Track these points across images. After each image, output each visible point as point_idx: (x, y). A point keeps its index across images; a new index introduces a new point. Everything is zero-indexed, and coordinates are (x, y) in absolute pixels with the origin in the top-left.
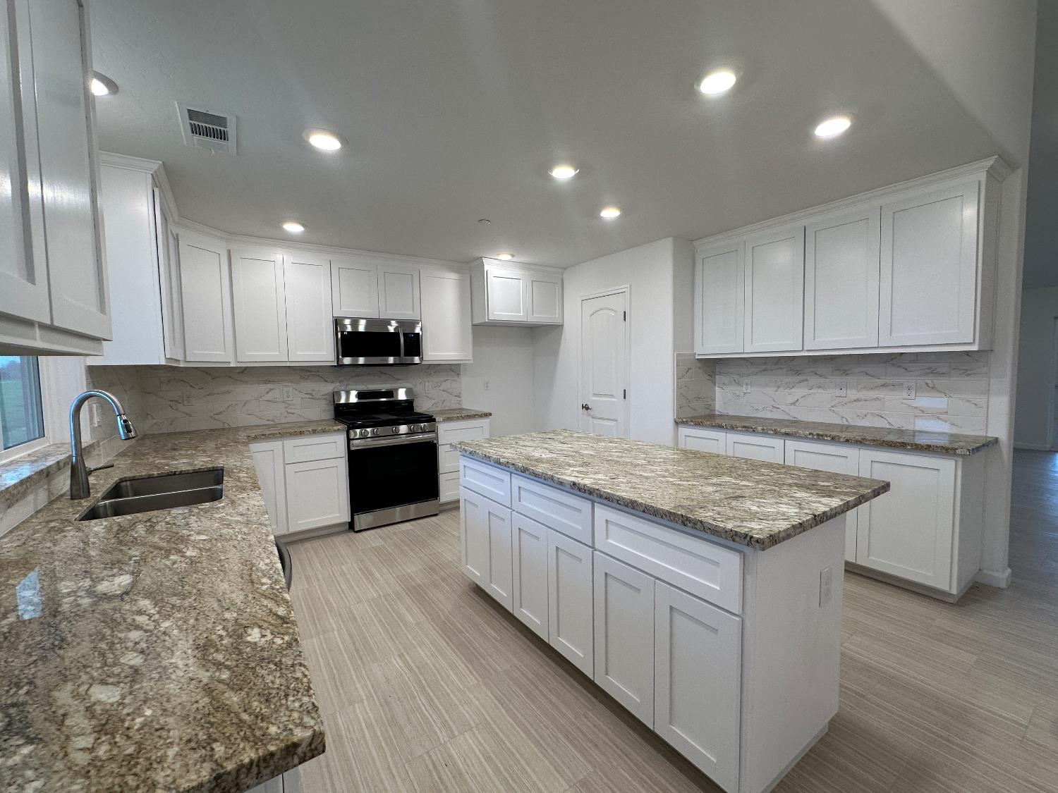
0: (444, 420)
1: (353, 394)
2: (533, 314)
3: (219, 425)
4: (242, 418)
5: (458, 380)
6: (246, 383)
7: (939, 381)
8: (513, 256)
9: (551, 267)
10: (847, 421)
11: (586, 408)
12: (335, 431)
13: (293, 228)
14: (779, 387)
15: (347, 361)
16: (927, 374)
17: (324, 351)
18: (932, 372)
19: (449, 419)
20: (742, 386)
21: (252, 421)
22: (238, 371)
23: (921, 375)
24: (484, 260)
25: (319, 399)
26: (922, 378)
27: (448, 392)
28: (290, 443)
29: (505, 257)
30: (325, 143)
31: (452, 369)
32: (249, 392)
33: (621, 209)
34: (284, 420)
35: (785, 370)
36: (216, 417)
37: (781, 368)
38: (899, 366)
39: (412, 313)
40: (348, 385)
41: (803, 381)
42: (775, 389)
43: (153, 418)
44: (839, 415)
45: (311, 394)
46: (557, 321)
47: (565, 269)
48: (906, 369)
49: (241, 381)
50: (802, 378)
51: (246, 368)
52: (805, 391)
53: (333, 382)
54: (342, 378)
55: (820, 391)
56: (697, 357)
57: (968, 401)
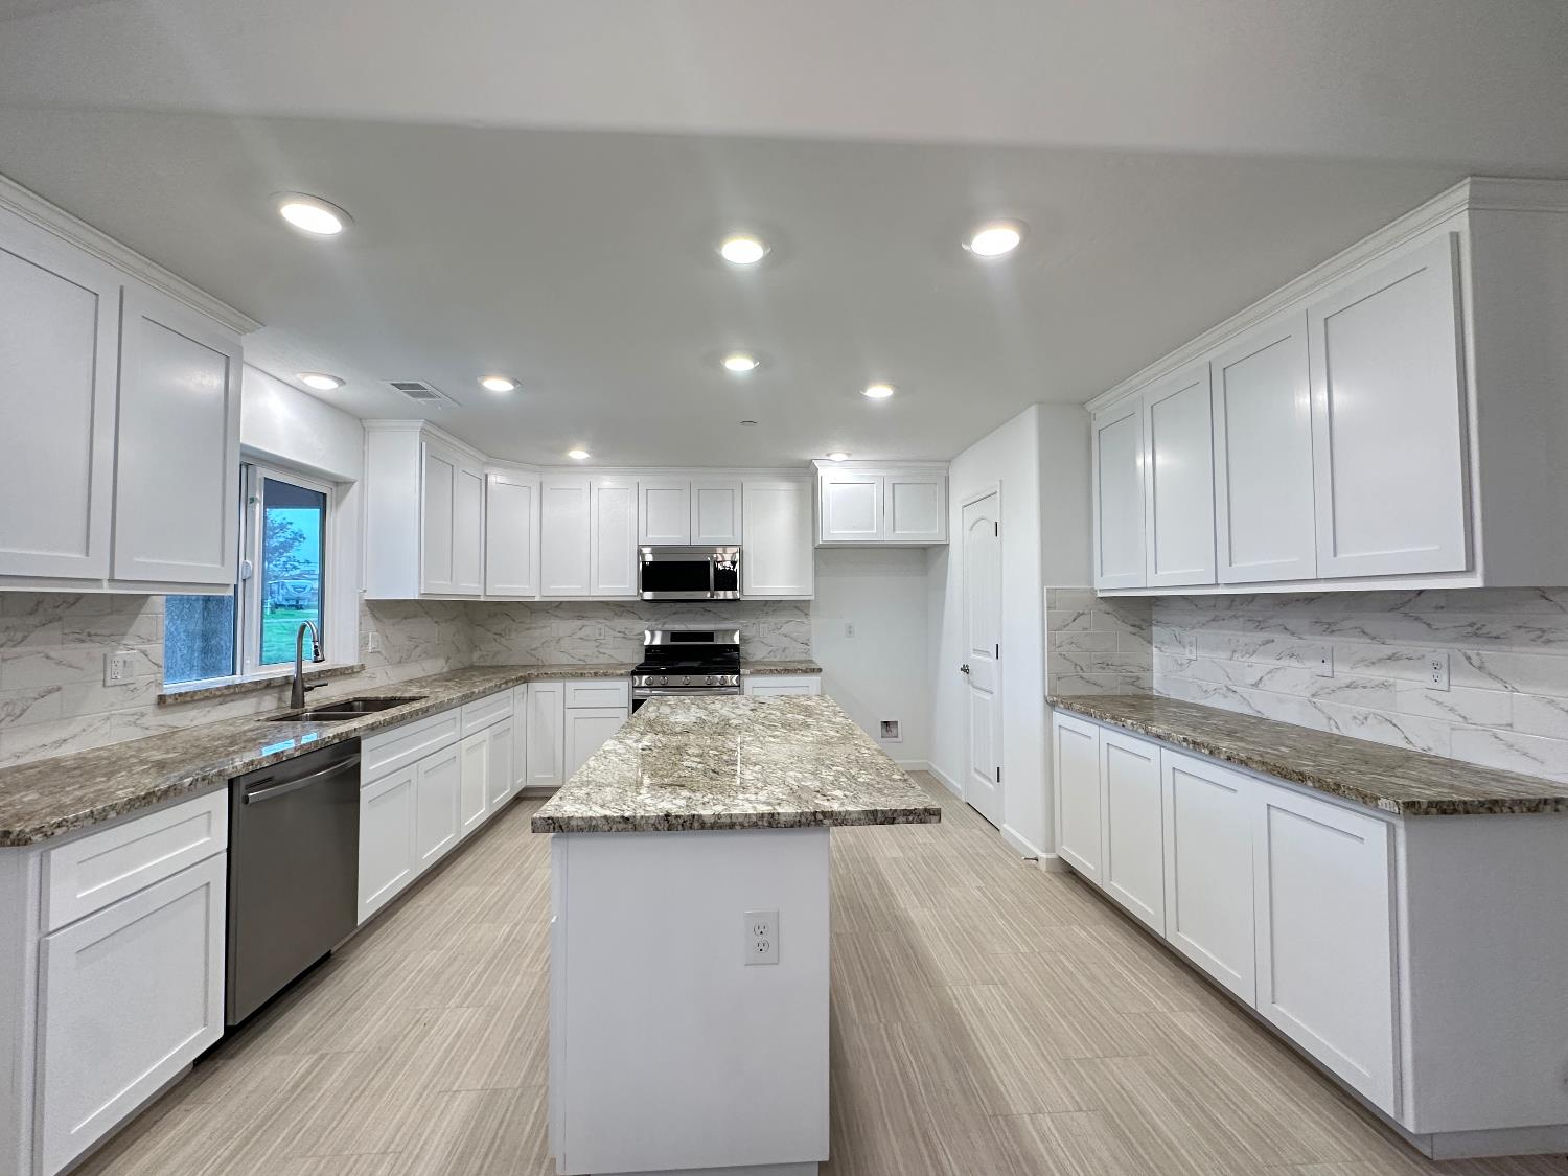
0: (751, 673)
1: (658, 635)
2: (894, 530)
3: (533, 661)
4: (555, 656)
5: (805, 621)
6: (561, 618)
7: (1489, 653)
8: (848, 454)
9: (930, 461)
10: (1337, 727)
11: (965, 670)
12: (617, 675)
13: (579, 454)
14: (1234, 651)
15: (648, 595)
16: (1466, 637)
17: (626, 585)
18: (1476, 633)
19: (758, 673)
20: (1184, 647)
21: (564, 659)
22: (554, 605)
23: (1456, 640)
24: (817, 463)
25: (631, 639)
26: (1459, 645)
27: (792, 638)
28: (572, 685)
29: (839, 456)
30: (498, 386)
31: (796, 607)
32: (562, 627)
33: (895, 386)
34: (595, 661)
35: (1241, 619)
36: (533, 652)
37: (1235, 617)
38: (1417, 619)
39: (731, 536)
40: (664, 624)
41: (1268, 642)
42: (1229, 654)
43: (480, 650)
44: (1324, 713)
45: (624, 633)
46: (939, 538)
47: (950, 462)
48: (1428, 625)
49: (557, 616)
50: (1264, 636)
51: (561, 602)
52: (1273, 663)
53: (648, 620)
54: (657, 616)
55: (1294, 663)
56: (1100, 595)
57: (1552, 702)
